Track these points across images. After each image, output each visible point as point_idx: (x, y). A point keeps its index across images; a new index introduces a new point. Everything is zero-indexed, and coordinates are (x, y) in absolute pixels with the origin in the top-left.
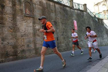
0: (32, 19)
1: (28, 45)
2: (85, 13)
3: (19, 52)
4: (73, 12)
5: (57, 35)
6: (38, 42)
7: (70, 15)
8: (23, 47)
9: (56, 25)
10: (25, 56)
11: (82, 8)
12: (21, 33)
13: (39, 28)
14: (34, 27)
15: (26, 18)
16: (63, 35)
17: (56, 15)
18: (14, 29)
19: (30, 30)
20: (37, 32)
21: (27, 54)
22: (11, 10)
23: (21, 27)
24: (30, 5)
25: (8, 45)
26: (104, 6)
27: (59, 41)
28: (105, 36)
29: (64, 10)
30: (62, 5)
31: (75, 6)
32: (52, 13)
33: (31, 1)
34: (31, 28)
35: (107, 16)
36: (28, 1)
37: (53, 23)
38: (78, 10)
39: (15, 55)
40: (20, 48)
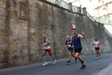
0: (27, 22)
1: (21, 51)
2: (84, 17)
3: (11, 58)
4: (72, 15)
5: (54, 40)
6: (32, 48)
7: (68, 19)
8: (15, 53)
9: (53, 29)
10: (17, 63)
12: (14, 37)
13: (34, 32)
14: (28, 30)
15: (20, 20)
16: (60, 40)
17: (53, 18)
18: (6, 32)
19: (25, 34)
20: (32, 36)
21: (20, 61)
22: (5, 11)
23: (14, 30)
24: (25, 7)
26: (105, 10)
27: (56, 47)
28: (107, 42)
29: (62, 13)
30: (60, 8)
31: (74, 9)
32: (49, 16)
33: (27, 2)
34: (25, 31)
35: (108, 20)
36: (24, 2)
37: (50, 27)
38: (77, 13)
39: (5, 62)
40: (11, 54)
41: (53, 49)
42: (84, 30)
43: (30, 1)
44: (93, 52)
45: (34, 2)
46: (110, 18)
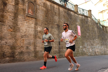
0: (34, 20)
1: (27, 47)
2: (89, 19)
3: (17, 53)
4: (77, 16)
5: (59, 39)
6: (38, 45)
7: (74, 20)
8: (22, 49)
9: (59, 28)
10: (23, 58)
11: (86, 14)
12: (21, 34)
13: (41, 30)
14: (35, 28)
15: (28, 18)
17: (59, 18)
18: (14, 28)
19: (31, 31)
20: (39, 34)
21: (26, 57)
22: (14, 9)
23: (22, 27)
24: (33, 5)
25: (5, 44)
27: (61, 46)
29: (68, 14)
30: (67, 9)
31: (80, 11)
32: (55, 16)
33: (35, 1)
34: (32, 29)
36: (32, 1)
37: (56, 26)
38: (82, 15)
39: (12, 57)
40: (18, 49)
41: (58, 48)
42: (88, 31)
43: (38, 0)
44: (96, 53)
45: (41, 2)
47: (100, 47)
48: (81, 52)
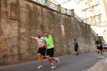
0: (17, 22)
1: (11, 50)
2: (72, 18)
4: (61, 16)
6: (22, 47)
7: (57, 20)
8: (6, 52)
9: (43, 29)
10: (7, 61)
12: (5, 37)
13: (24, 32)
14: (19, 30)
15: (11, 20)
17: (42, 19)
19: (15, 34)
20: (22, 35)
21: (10, 60)
23: (5, 30)
26: (91, 12)
28: (93, 42)
29: (52, 14)
30: (49, 9)
31: (63, 10)
32: (38, 17)
33: (18, 3)
34: (15, 31)
35: (94, 22)
36: (15, 3)
37: (40, 27)
38: (65, 15)
40: (1, 53)
42: (72, 30)
43: (20, 2)
44: (80, 51)
45: (24, 4)
46: (96, 19)
47: (84, 46)
48: (65, 51)
